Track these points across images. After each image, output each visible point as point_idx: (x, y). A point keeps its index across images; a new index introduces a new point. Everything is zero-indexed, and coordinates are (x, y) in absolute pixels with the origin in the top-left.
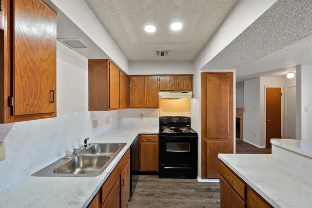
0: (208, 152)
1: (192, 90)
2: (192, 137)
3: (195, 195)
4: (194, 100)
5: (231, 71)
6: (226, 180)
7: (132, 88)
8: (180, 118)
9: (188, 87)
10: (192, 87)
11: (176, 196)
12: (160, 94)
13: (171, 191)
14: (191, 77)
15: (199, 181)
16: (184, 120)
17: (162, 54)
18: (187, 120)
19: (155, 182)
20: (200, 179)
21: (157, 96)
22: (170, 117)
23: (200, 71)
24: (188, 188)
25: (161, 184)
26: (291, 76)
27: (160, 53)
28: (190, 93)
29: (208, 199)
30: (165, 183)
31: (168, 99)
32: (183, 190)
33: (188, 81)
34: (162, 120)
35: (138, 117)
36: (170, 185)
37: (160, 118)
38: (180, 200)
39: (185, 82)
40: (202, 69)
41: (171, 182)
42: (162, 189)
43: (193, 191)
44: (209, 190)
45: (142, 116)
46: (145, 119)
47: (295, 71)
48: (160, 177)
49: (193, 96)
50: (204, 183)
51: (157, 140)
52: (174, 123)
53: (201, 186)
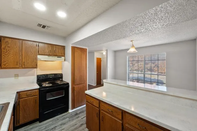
0: (75, 93)
1: (64, 56)
2: (65, 86)
3: (69, 121)
4: (66, 62)
5: (86, 48)
6: (90, 103)
7: (4, 49)
8: (55, 75)
9: (61, 53)
10: (64, 54)
11: (57, 128)
12: (39, 57)
13: (52, 127)
14: (64, 47)
15: (70, 112)
16: (58, 76)
17: (44, 27)
18: (60, 75)
19: (37, 127)
20: (70, 111)
21: (36, 59)
22: (47, 75)
23: (71, 45)
24: (64, 119)
25: (43, 126)
26: (104, 53)
27: (42, 26)
28: (63, 58)
29: (77, 119)
30: (46, 124)
31: (45, 61)
32: (61, 122)
33: (62, 50)
34: (39, 77)
35: (13, 77)
36: (51, 123)
37: (38, 76)
38: (61, 129)
39: (60, 50)
40: (72, 44)
41: (51, 121)
42: (45, 129)
43: (68, 119)
44: (76, 114)
45: (17, 76)
46: (21, 79)
47: (106, 52)
48: (40, 122)
49: (65, 60)
50: (73, 112)
51: (38, 94)
52: (51, 78)
53: (72, 114)
